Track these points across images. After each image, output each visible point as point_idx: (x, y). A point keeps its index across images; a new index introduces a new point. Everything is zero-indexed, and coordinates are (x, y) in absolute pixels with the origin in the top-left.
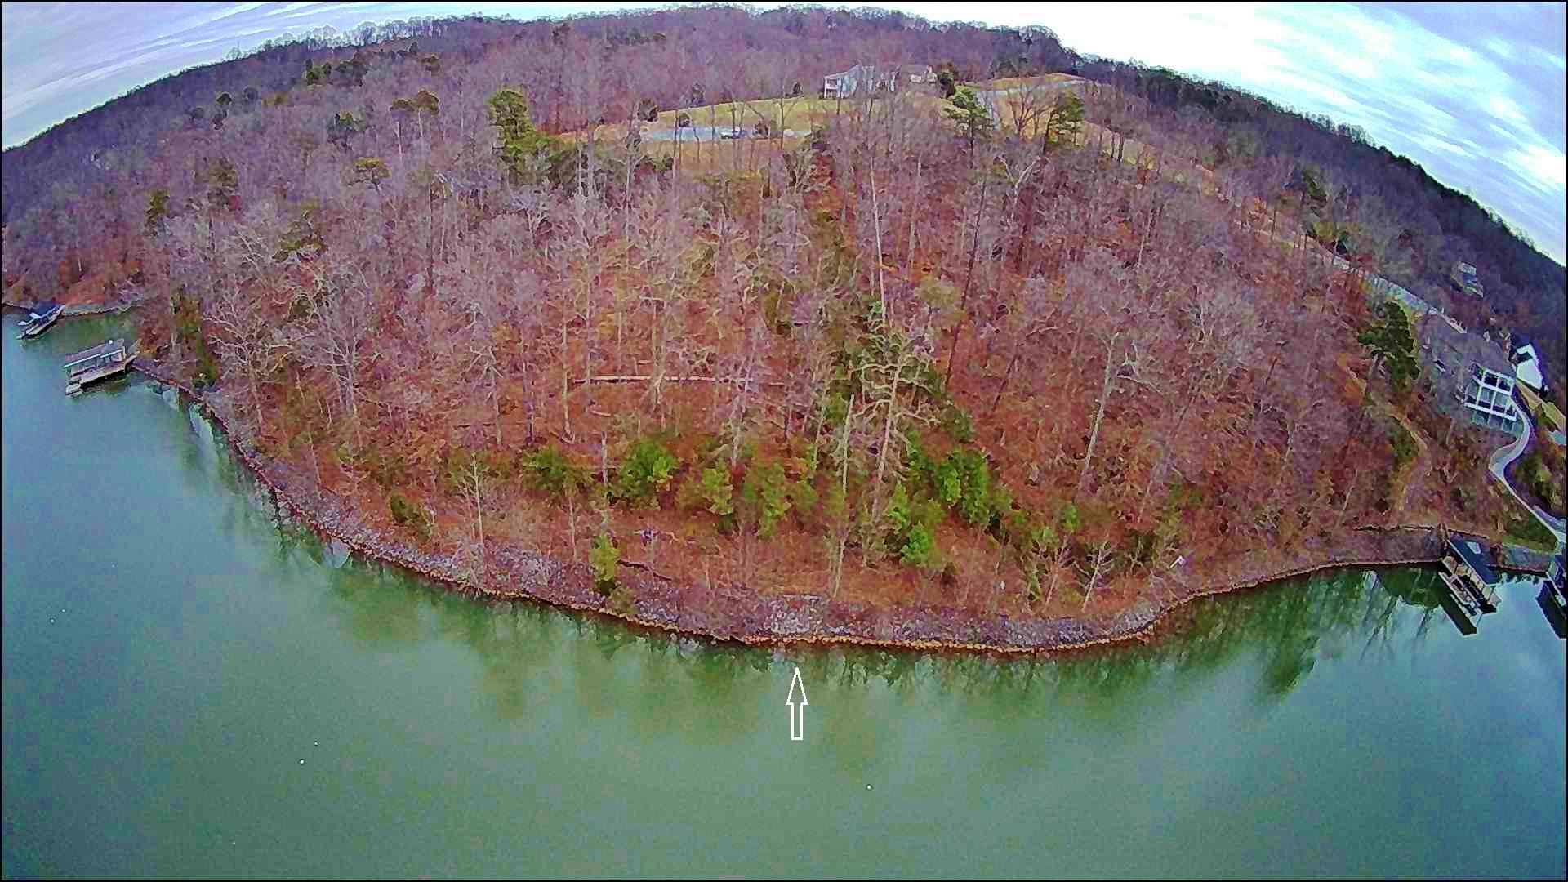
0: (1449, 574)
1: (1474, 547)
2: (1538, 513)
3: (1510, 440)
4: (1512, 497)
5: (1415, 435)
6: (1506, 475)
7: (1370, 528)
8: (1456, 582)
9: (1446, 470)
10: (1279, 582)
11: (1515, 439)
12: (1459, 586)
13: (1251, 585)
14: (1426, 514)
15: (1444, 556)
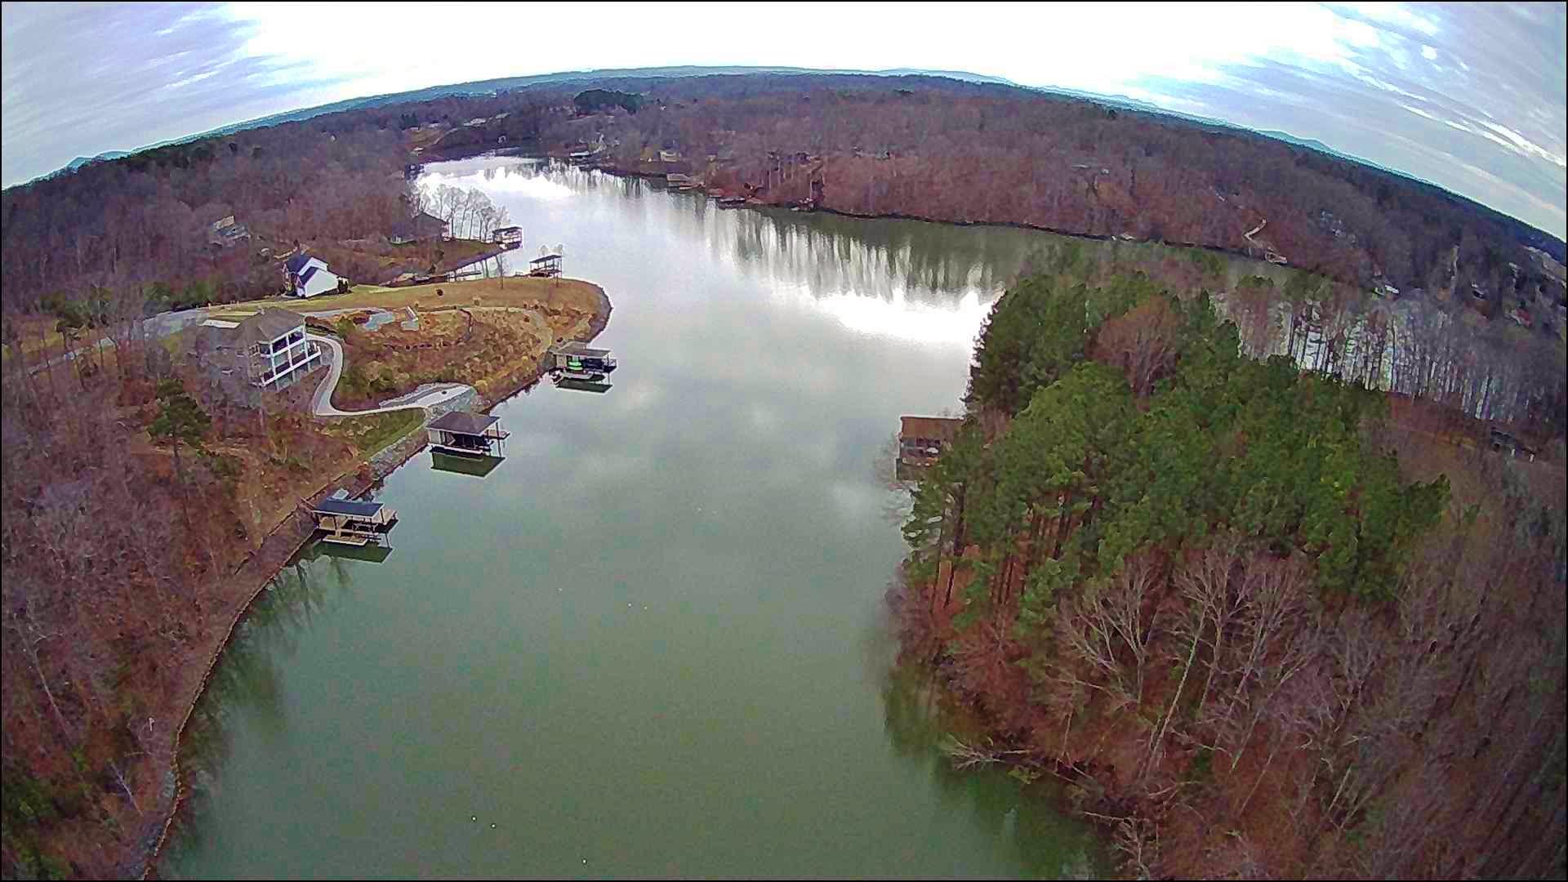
0: (333, 533)
1: (340, 495)
2: (387, 406)
3: (323, 373)
4: (352, 418)
5: (232, 451)
6: (334, 407)
7: (246, 561)
8: (343, 534)
9: (275, 455)
10: (215, 669)
11: (328, 367)
12: (350, 535)
13: (202, 689)
14: (281, 506)
15: (317, 522)
